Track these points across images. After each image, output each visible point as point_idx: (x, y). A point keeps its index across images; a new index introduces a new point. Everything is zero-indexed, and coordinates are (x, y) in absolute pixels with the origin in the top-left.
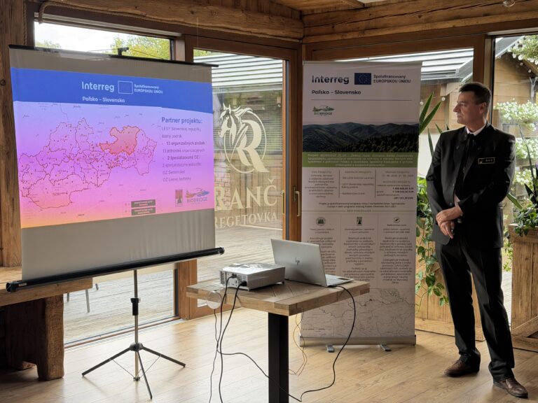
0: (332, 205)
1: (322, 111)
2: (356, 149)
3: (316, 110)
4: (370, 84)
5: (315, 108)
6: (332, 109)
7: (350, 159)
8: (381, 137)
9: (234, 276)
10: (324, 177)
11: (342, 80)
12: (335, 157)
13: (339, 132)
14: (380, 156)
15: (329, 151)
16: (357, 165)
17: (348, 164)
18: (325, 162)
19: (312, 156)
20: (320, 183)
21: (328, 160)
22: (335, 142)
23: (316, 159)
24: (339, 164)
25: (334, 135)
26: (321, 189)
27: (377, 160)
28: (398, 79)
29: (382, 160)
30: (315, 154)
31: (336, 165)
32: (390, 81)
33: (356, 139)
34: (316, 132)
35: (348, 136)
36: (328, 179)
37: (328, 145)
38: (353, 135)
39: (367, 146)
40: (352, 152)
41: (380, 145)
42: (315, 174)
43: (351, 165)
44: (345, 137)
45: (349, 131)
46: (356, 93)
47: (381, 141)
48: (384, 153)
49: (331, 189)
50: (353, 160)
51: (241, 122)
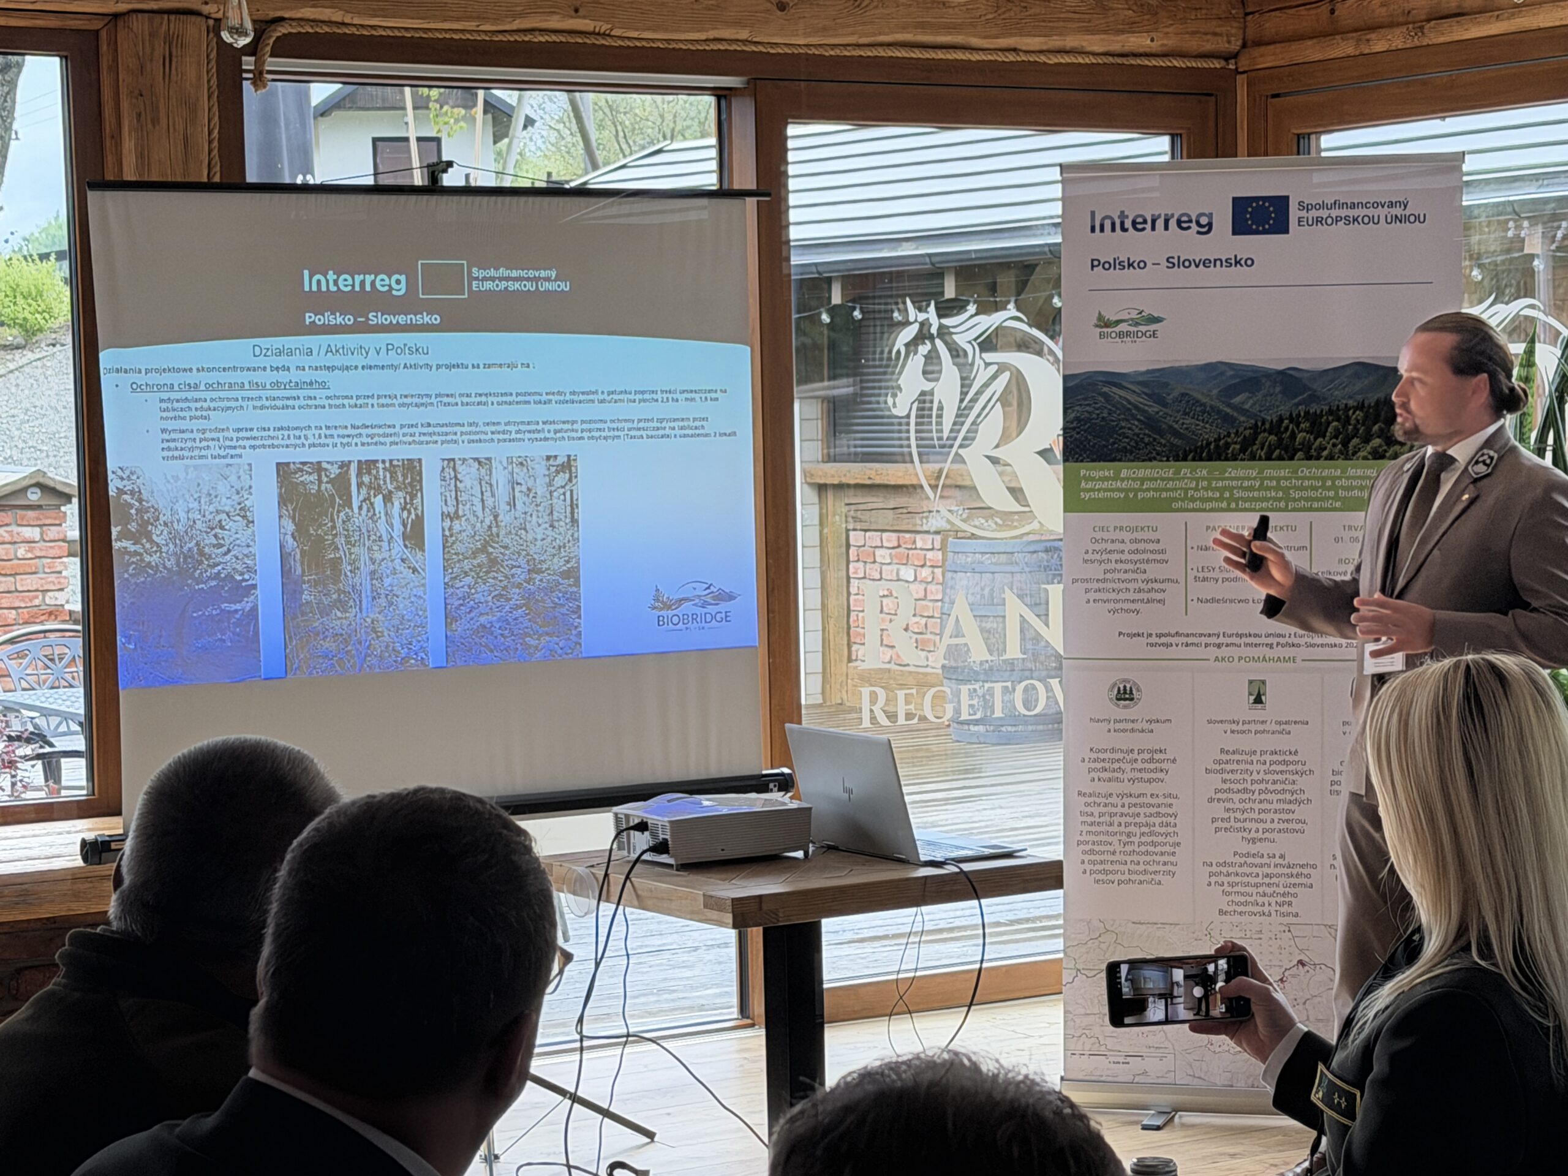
0: (1163, 639)
1: (1123, 327)
2: (1243, 450)
3: (1104, 323)
4: (1286, 231)
5: (1100, 317)
6: (1157, 320)
7: (1220, 484)
8: (1326, 408)
9: (642, 827)
10: (1134, 546)
11: (1190, 221)
12: (1169, 479)
13: (1183, 395)
14: (1326, 473)
15: (1150, 460)
16: (1247, 505)
17: (1216, 500)
18: (1136, 495)
19: (1094, 474)
20: (1119, 566)
21: (1148, 490)
22: (1170, 427)
23: (1105, 485)
24: (1183, 500)
25: (1165, 405)
26: (1123, 586)
27: (1316, 489)
28: (1382, 212)
29: (1333, 487)
30: (1102, 471)
31: (1175, 505)
32: (1355, 220)
33: (1242, 419)
34: (1105, 396)
35: (1212, 407)
36: (1144, 551)
37: (1146, 440)
38: (1229, 405)
39: (1280, 440)
40: (1227, 459)
41: (1324, 437)
42: (1105, 535)
43: (1224, 505)
44: (1204, 412)
45: (1215, 392)
46: (1237, 262)
47: (1329, 423)
48: (1340, 462)
49: (1156, 586)
50: (1231, 489)
51: (978, 361)
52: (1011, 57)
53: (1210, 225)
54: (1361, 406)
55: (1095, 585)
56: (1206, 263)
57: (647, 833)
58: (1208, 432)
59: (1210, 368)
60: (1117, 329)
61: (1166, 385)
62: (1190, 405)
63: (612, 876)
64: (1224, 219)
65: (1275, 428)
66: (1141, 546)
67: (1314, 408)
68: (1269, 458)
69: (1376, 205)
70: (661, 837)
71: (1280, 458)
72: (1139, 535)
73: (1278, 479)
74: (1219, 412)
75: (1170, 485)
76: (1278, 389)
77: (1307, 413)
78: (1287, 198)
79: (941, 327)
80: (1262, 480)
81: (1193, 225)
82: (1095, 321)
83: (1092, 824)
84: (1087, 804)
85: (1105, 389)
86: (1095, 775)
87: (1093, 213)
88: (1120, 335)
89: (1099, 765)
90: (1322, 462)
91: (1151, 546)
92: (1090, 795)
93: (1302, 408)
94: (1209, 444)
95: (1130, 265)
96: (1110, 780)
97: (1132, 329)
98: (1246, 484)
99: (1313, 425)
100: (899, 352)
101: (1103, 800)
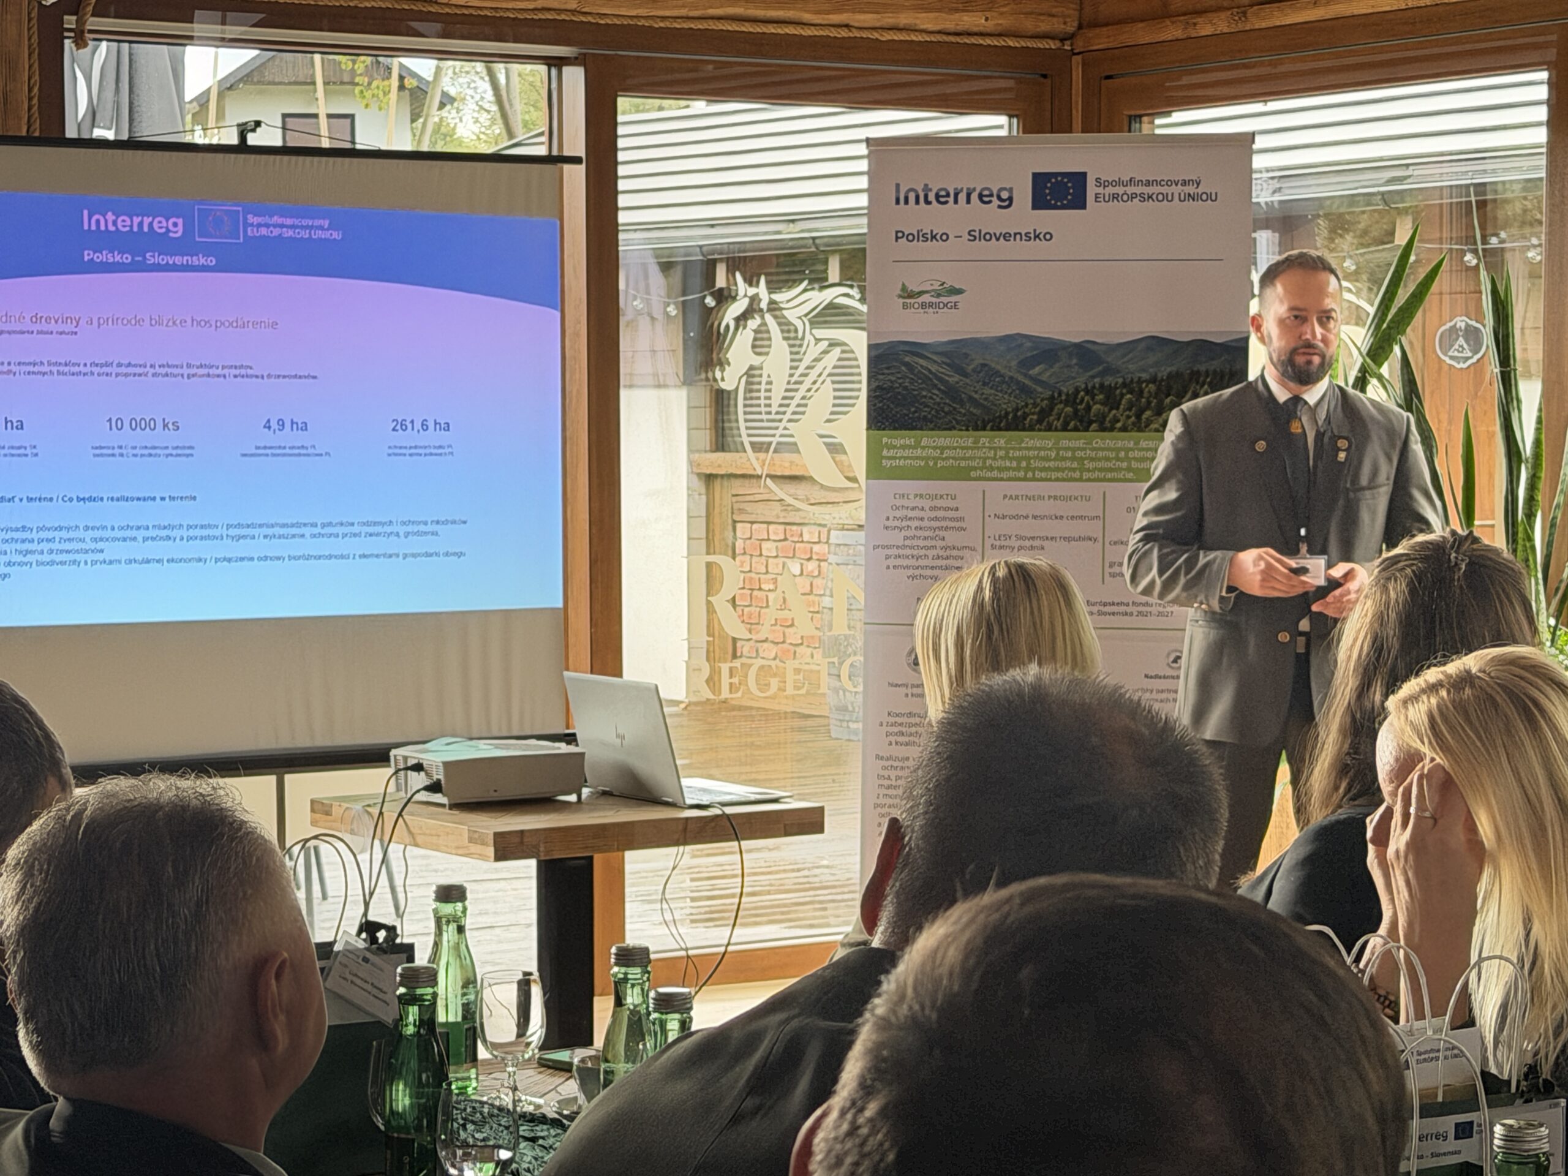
1: (926, 298)
2: (1040, 421)
3: (908, 294)
4: (1083, 206)
5: (904, 288)
6: (959, 292)
7: (1018, 454)
8: (1120, 380)
9: (418, 767)
10: (933, 514)
11: (991, 195)
12: (967, 448)
13: (984, 365)
14: (1120, 444)
15: (950, 429)
16: (1043, 475)
17: (1014, 469)
18: (936, 464)
19: (895, 442)
20: (919, 533)
21: (947, 458)
22: (970, 398)
23: (906, 453)
24: (981, 469)
25: (965, 375)
26: (923, 552)
27: (1107, 459)
28: (1176, 189)
29: (1127, 458)
30: (904, 439)
31: (973, 474)
32: (1150, 197)
33: (1040, 389)
34: (907, 364)
35: (1011, 378)
36: (944, 519)
37: (946, 409)
38: (1026, 375)
39: (1076, 411)
40: (1024, 430)
41: (1118, 408)
42: (906, 503)
43: (1022, 474)
44: (1003, 382)
45: (1014, 363)
46: (1037, 237)
47: (1122, 395)
48: (1134, 434)
49: (955, 553)
50: (1028, 459)
51: (808, 336)
52: (844, 33)
53: (1010, 199)
54: (1153, 380)
55: (895, 551)
56: (1006, 237)
57: (422, 774)
58: (1006, 402)
59: (1010, 341)
60: (920, 300)
61: (966, 355)
62: (988, 374)
63: (386, 814)
64: (1024, 194)
65: (1072, 400)
66: (941, 514)
67: (1109, 381)
68: (1065, 429)
69: (1170, 183)
70: (435, 777)
71: (1076, 429)
72: (939, 503)
73: (1074, 450)
74: (1018, 382)
75: (969, 453)
76: (1074, 361)
77: (1102, 385)
78: (1084, 175)
79: (772, 302)
80: (1058, 450)
81: (994, 199)
82: (899, 292)
83: (889, 787)
84: (885, 768)
85: (907, 359)
86: (893, 739)
87: (898, 186)
88: (923, 305)
89: (896, 729)
90: (1115, 434)
91: (950, 514)
92: (887, 759)
93: (1097, 380)
94: (1007, 414)
95: (933, 237)
96: (907, 744)
97: (934, 300)
98: (1042, 453)
99: (1108, 398)
100: (727, 326)
101: (900, 764)
